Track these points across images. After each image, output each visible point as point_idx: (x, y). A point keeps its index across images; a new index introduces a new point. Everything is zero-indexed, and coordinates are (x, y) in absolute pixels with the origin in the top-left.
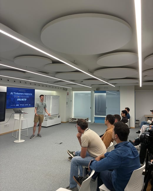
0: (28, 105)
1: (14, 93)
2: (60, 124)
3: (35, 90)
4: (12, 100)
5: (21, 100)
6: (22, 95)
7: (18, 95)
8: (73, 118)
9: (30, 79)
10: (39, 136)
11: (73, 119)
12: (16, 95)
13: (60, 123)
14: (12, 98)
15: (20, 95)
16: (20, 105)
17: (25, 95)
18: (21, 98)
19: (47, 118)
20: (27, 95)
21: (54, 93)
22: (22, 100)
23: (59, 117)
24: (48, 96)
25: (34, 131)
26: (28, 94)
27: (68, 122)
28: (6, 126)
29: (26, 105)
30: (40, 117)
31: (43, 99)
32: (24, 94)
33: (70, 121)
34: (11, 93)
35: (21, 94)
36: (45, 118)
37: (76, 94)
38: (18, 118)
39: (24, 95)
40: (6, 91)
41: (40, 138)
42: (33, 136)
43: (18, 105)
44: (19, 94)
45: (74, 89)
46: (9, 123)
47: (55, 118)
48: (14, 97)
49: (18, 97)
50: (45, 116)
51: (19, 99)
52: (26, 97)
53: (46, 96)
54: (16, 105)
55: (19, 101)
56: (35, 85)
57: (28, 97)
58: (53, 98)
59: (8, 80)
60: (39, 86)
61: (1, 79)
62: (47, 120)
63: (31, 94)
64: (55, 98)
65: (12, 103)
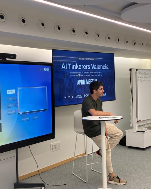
1: (68, 66)
3: (115, 57)
5: (86, 83)
6: (87, 70)
7: (78, 70)
12: (71, 70)
15: (83, 70)
17: (94, 70)
18: (85, 78)
20: (98, 70)
22: (88, 82)
24: (142, 72)
26: (98, 67)
28: (54, 147)
32: (91, 67)
34: (64, 67)
35: (85, 67)
36: (138, 126)
39: (91, 70)
40: (52, 62)
43: (79, 96)
44: (80, 67)
48: (71, 76)
49: (78, 74)
50: (138, 122)
51: (81, 82)
52: (95, 74)
53: (137, 70)
54: (75, 96)
55: (81, 86)
56: (118, 40)
57: (100, 74)
59: (59, 28)
60: (127, 42)
61: (43, 25)
62: (144, 132)
63: (107, 68)
65: (68, 93)
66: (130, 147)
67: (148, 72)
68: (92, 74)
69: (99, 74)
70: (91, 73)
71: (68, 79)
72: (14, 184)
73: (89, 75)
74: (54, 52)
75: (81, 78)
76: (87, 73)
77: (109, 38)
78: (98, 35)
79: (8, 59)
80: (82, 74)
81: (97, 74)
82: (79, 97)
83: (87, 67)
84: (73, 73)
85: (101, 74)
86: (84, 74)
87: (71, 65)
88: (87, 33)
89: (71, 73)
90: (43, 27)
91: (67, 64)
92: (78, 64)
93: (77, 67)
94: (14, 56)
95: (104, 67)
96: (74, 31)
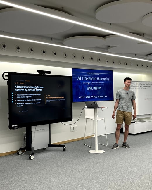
0: (103, 97)
1: (82, 78)
4: (81, 89)
5: (93, 89)
6: (94, 81)
9: (108, 50)
10: (125, 145)
12: (84, 81)
14: (79, 86)
16: (92, 97)
17: (99, 81)
18: (93, 86)
20: (101, 81)
21: (143, 77)
22: (95, 88)
25: (117, 138)
26: (102, 79)
28: (73, 129)
29: (100, 97)
30: (124, 115)
31: (129, 85)
32: (97, 79)
34: (79, 78)
35: (93, 79)
38: (93, 117)
39: (97, 81)
40: (71, 76)
41: (126, 149)
42: (116, 145)
43: (88, 97)
44: (89, 79)
46: (76, 126)
48: (83, 84)
49: (88, 83)
51: (90, 88)
52: (99, 83)
54: (86, 97)
55: (90, 90)
56: (114, 62)
58: (143, 85)
59: (75, 57)
60: (120, 63)
61: (66, 55)
62: (135, 123)
63: (108, 80)
64: (146, 86)
65: (81, 94)
68: (98, 83)
69: (102, 83)
70: (96, 82)
71: (82, 86)
72: (48, 145)
74: (73, 70)
75: (90, 86)
76: (94, 82)
77: (107, 61)
78: (100, 60)
79: (46, 74)
80: (90, 83)
81: (100, 83)
83: (94, 79)
84: (85, 82)
85: (103, 83)
86: (92, 83)
87: (83, 78)
88: (92, 59)
89: (83, 82)
90: (65, 57)
91: (81, 77)
92: (88, 77)
93: (87, 79)
94: (50, 72)
95: (106, 79)
96: (84, 58)
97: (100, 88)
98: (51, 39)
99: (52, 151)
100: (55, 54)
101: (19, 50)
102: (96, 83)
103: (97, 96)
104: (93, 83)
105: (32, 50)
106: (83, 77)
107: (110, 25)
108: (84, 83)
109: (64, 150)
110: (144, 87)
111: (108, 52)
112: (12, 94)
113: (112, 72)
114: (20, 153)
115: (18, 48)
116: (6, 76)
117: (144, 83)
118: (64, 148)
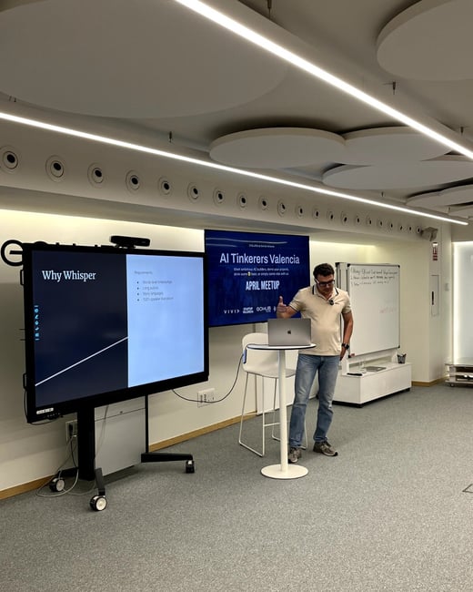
1: (231, 257)
2: (408, 390)
3: (310, 242)
4: (228, 289)
5: (260, 287)
6: (263, 265)
7: (247, 265)
8: (456, 363)
11: (460, 369)
12: (237, 265)
13: (410, 386)
14: (225, 281)
15: (255, 265)
16: (258, 309)
17: (275, 266)
18: (259, 279)
19: (357, 364)
20: (280, 265)
21: (368, 252)
22: (264, 285)
23: (401, 360)
24: (357, 268)
26: (282, 260)
27: (439, 383)
28: (203, 400)
32: (269, 259)
33: (453, 380)
34: (224, 259)
35: (259, 259)
36: (351, 366)
37: (467, 254)
39: (269, 265)
40: (203, 251)
43: (248, 310)
44: (251, 259)
45: (457, 234)
46: (212, 389)
47: (388, 366)
48: (235, 274)
49: (247, 272)
50: (349, 357)
51: (252, 285)
52: (276, 272)
53: (349, 265)
54: (242, 310)
55: (252, 292)
56: (317, 214)
57: (284, 272)
58: (376, 275)
59: (220, 197)
60: (332, 217)
61: (196, 191)
62: (361, 375)
63: (297, 261)
64: (384, 275)
65: (229, 304)
66: (335, 403)
67: (368, 269)
68: (271, 272)
69: (282, 272)
70: (268, 269)
71: (231, 280)
72: (142, 455)
73: (266, 274)
74: (208, 234)
75: (253, 279)
76: (263, 269)
77: (301, 211)
78: (283, 207)
79: (137, 247)
80: (253, 272)
81: (279, 272)
82: (249, 312)
83: (263, 260)
84: (238, 269)
85: (286, 272)
86: (257, 272)
87: (236, 257)
88: (264, 203)
89: (235, 269)
90: (195, 196)
91: (230, 255)
92: (248, 255)
93: (246, 259)
94: (146, 242)
95: (292, 260)
96: (244, 201)
97: (276, 284)
98: (170, 138)
99: (153, 471)
100: (167, 187)
101: (60, 172)
102: (268, 272)
103: (269, 308)
104: (261, 272)
105: (98, 174)
106: (233, 255)
107: (394, 88)
108: (237, 272)
109: (190, 470)
110: (380, 280)
111: (321, 184)
112: (36, 311)
113: (307, 239)
114: (60, 485)
115: (57, 167)
116: (12, 252)
117: (379, 269)
118: (190, 462)
